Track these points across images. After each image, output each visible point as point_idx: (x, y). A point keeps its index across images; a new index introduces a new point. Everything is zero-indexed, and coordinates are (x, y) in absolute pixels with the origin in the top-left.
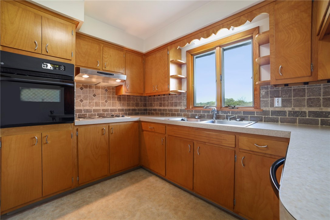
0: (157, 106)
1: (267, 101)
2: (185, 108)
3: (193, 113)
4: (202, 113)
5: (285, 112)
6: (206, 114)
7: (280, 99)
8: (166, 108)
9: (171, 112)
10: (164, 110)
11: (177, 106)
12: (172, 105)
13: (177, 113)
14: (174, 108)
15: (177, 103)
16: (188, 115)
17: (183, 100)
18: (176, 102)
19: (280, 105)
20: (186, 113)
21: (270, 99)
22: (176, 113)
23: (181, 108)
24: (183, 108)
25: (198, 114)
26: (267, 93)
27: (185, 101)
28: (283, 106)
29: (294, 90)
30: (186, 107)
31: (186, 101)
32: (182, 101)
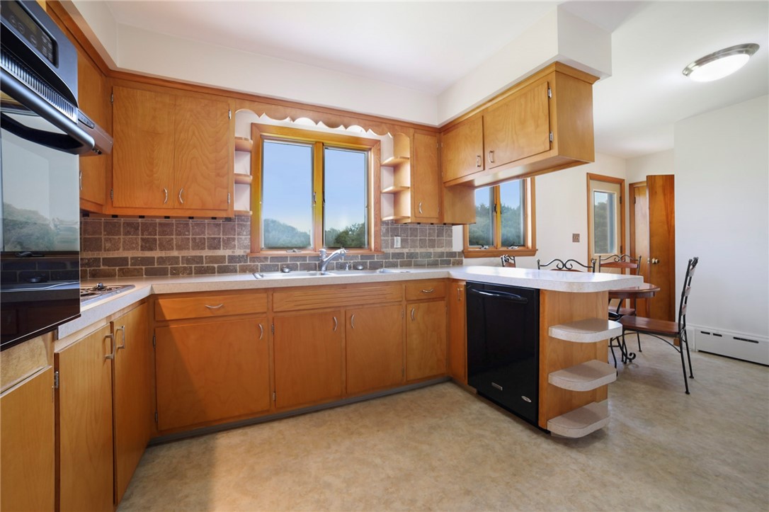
0: (124, 249)
1: (387, 240)
2: (245, 252)
3: (269, 263)
4: (289, 262)
5: (403, 254)
6: (298, 263)
7: (399, 238)
8: (175, 253)
9: (197, 263)
10: (161, 260)
11: (219, 249)
12: (199, 245)
13: (218, 267)
14: (206, 253)
15: (219, 242)
16: (254, 268)
17: (238, 234)
18: (214, 239)
19: (399, 246)
20: (249, 263)
21: (390, 238)
22: (216, 266)
23: (233, 252)
24: (239, 252)
25: (279, 263)
26: (387, 230)
27: (244, 237)
28: (403, 247)
29: (411, 228)
30: (248, 251)
31: (249, 237)
32: (236, 237)
